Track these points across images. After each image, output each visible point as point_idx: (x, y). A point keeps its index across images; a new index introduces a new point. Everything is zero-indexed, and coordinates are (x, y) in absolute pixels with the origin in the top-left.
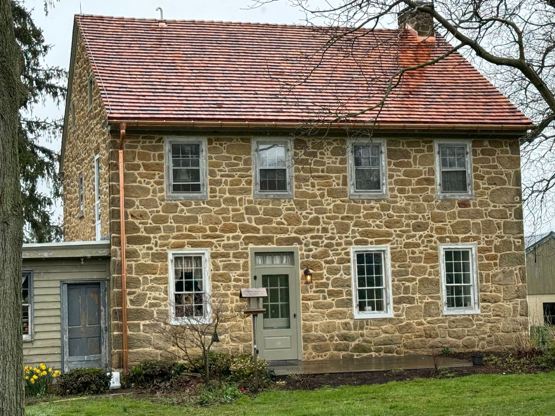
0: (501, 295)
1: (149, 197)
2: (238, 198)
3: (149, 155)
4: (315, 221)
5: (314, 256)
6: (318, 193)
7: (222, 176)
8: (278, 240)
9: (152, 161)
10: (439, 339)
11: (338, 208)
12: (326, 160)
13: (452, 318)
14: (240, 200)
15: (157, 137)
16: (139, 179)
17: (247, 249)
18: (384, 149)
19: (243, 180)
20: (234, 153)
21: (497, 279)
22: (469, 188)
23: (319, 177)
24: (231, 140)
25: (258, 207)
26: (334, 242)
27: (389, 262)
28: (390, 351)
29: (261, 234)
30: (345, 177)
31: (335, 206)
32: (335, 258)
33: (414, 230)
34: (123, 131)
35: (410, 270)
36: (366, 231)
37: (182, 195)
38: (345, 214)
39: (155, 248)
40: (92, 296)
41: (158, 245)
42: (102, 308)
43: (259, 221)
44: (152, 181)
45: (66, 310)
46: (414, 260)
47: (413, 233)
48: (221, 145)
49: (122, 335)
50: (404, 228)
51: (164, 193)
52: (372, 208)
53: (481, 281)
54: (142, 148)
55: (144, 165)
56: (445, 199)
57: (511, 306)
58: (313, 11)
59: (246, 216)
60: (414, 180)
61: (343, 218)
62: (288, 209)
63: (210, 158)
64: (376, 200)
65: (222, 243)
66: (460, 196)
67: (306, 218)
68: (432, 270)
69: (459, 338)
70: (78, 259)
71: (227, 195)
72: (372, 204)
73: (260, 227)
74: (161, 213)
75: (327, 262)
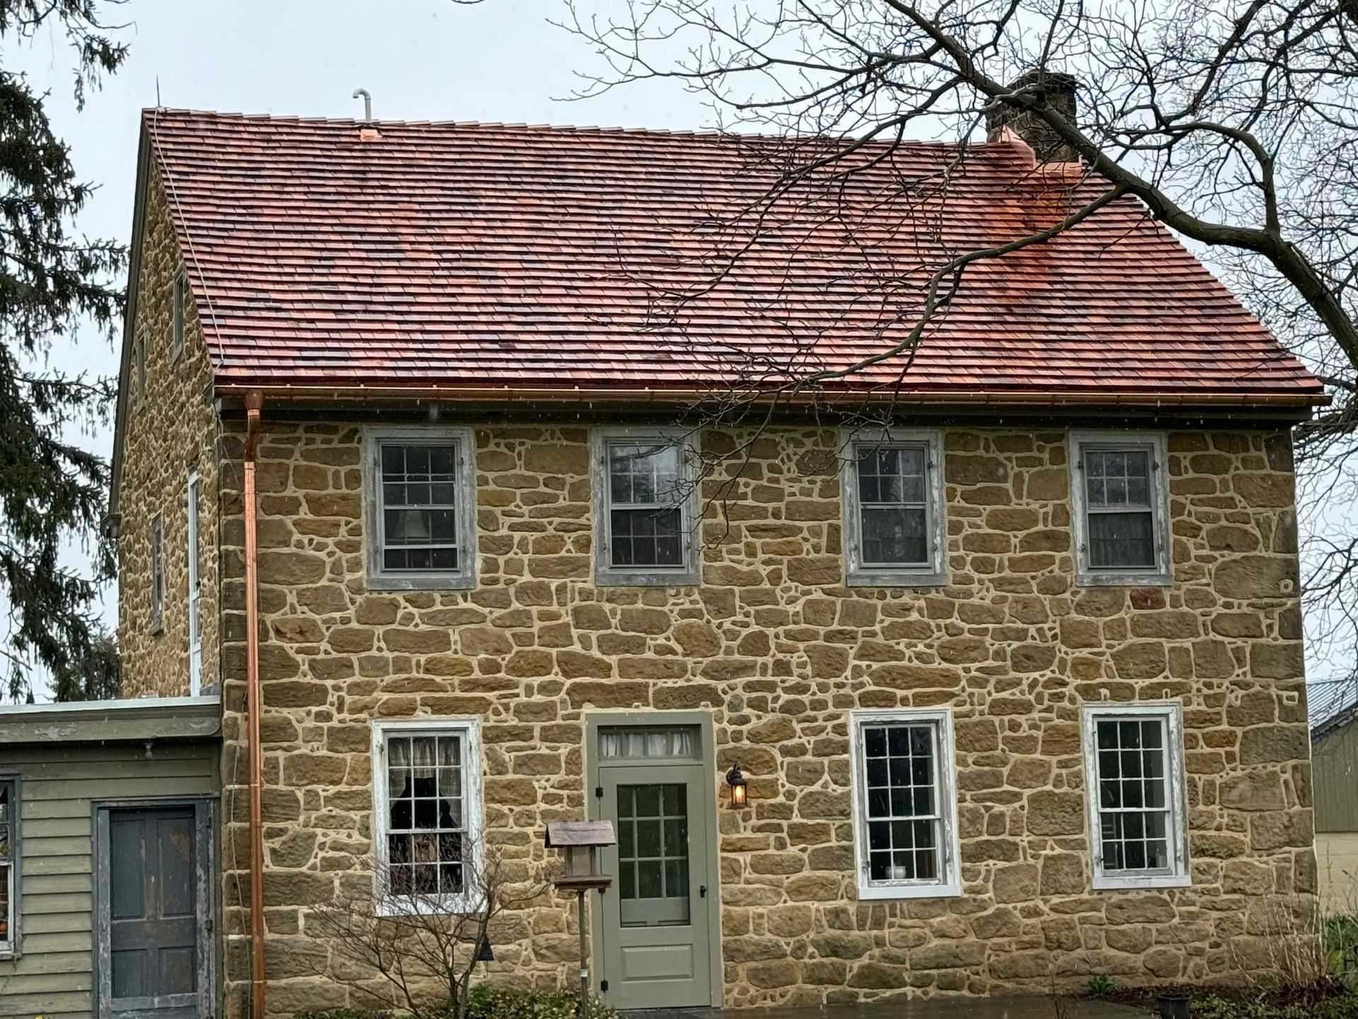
0: (1247, 839)
1: (324, 582)
2: (554, 584)
3: (323, 475)
4: (757, 644)
5: (755, 737)
6: (764, 571)
7: (512, 528)
8: (658, 693)
9: (331, 491)
10: (1081, 952)
11: (816, 611)
12: (784, 485)
13: (1116, 898)
14: (561, 589)
15: (345, 428)
16: (296, 536)
17: (577, 717)
18: (937, 456)
19: (569, 538)
20: (543, 469)
21: (1234, 794)
22: (1160, 558)
23: (766, 530)
24: (537, 435)
25: (607, 607)
26: (806, 698)
27: (950, 750)
28: (953, 985)
29: (615, 679)
30: (835, 530)
31: (808, 604)
32: (809, 741)
33: (1017, 667)
34: (253, 413)
35: (1005, 771)
36: (889, 671)
37: (408, 579)
38: (835, 627)
39: (336, 716)
40: (174, 839)
41: (346, 707)
42: (200, 872)
43: (609, 644)
44: (330, 541)
45: (105, 878)
46: (1017, 745)
47: (1013, 675)
48: (511, 447)
49: (250, 942)
50: (990, 663)
51: (362, 573)
52: (907, 609)
53: (1193, 801)
54: (305, 455)
55: (309, 500)
56: (1097, 587)
57: (1273, 865)
58: (741, 103)
59: (575, 632)
60: (1016, 537)
61: (829, 637)
62: (686, 614)
63: (483, 481)
64: (915, 589)
65: (513, 703)
66: (1134, 579)
67: (731, 635)
68: (1064, 771)
69: (1135, 949)
70: (138, 745)
71: (527, 577)
72: (906, 599)
73: (613, 659)
74: (354, 625)
75: (786, 752)
